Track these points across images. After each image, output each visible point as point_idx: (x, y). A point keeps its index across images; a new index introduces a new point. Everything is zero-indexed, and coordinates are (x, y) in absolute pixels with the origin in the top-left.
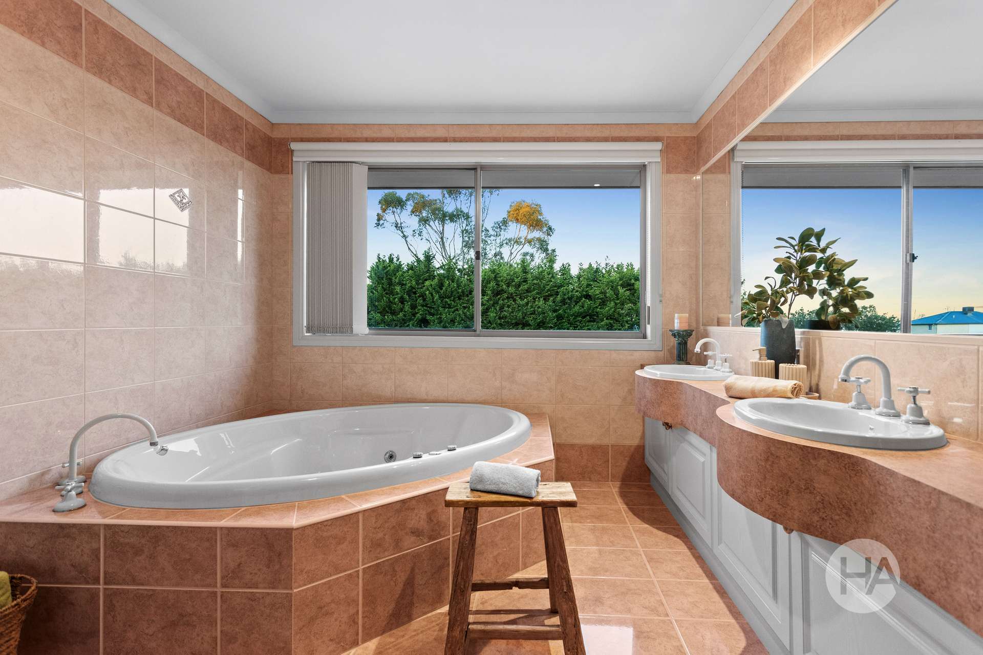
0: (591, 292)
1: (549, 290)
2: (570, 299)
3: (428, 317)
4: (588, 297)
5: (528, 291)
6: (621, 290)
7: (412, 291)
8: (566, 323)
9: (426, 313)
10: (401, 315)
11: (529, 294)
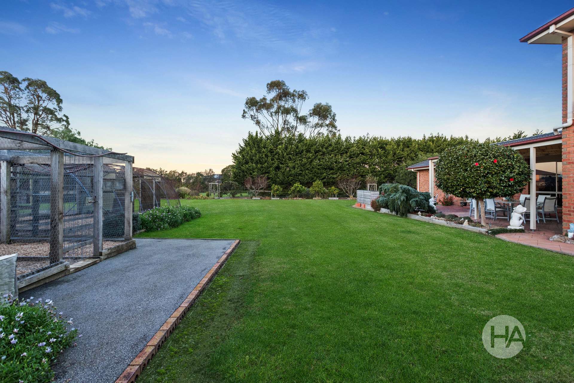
0: (364, 152)
1: (343, 150)
2: (354, 155)
3: (281, 165)
4: (363, 154)
5: (332, 151)
6: (380, 150)
7: (271, 151)
8: (352, 168)
9: (279, 164)
10: (266, 164)
11: (333, 153)
